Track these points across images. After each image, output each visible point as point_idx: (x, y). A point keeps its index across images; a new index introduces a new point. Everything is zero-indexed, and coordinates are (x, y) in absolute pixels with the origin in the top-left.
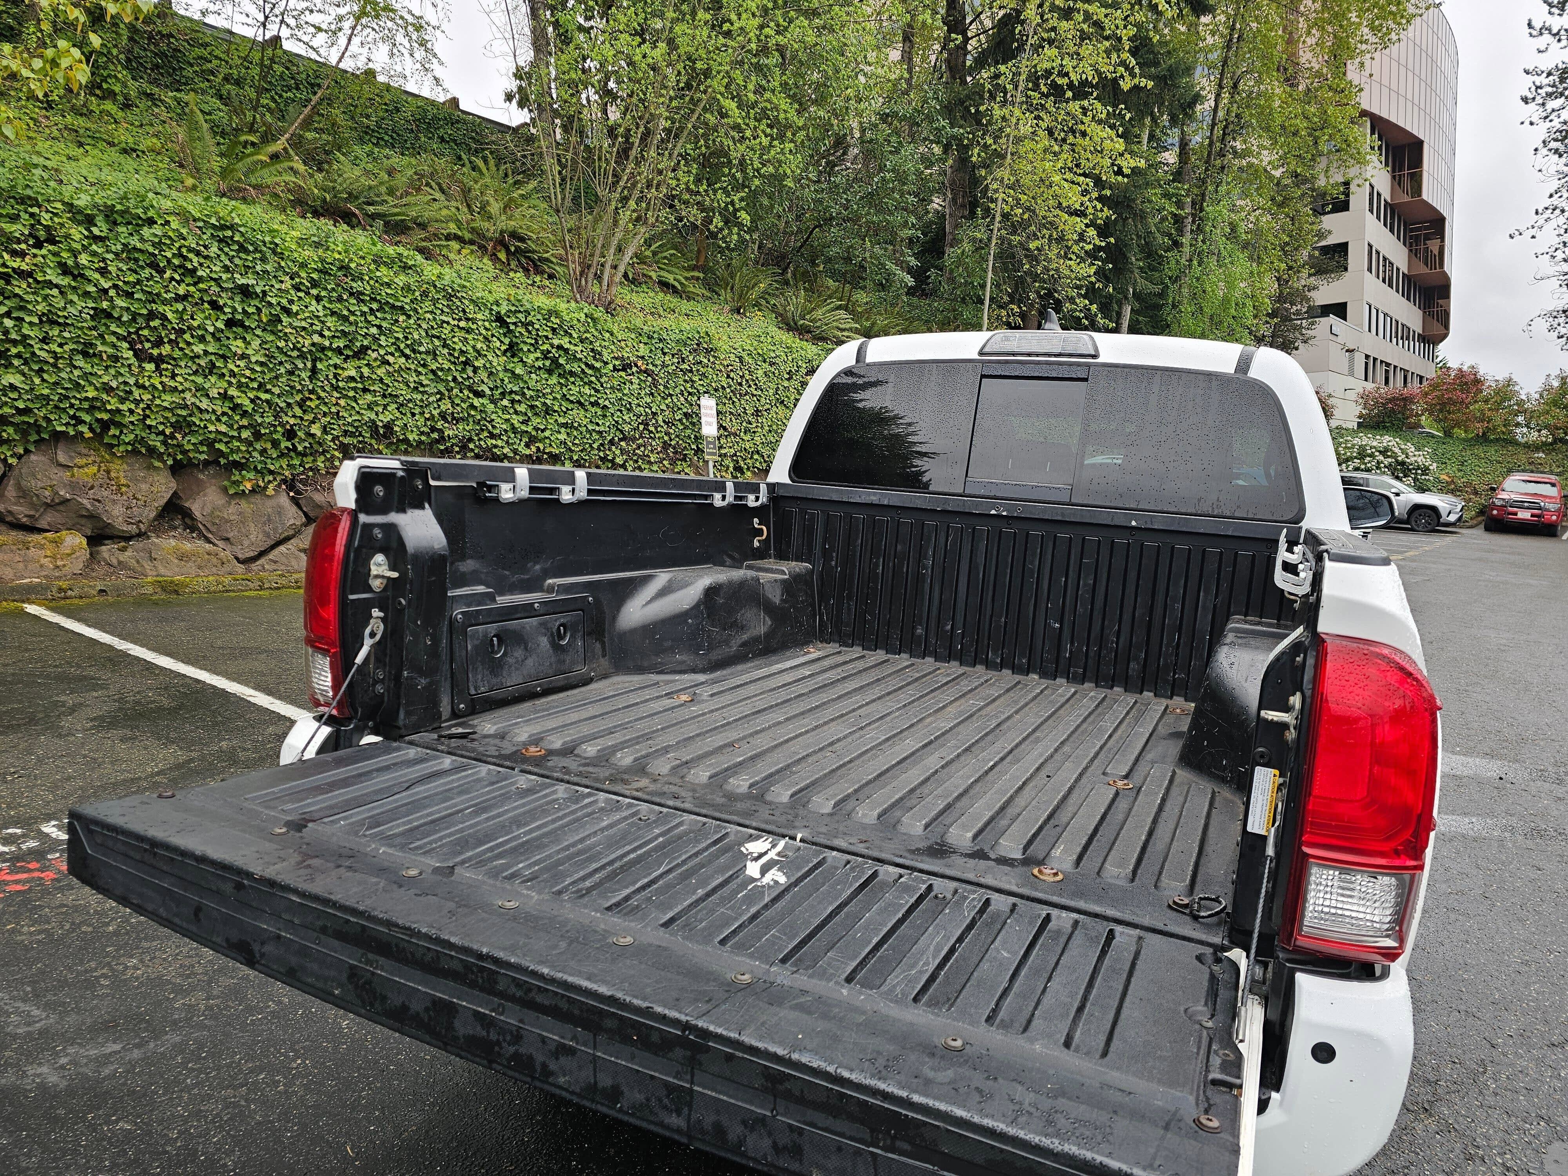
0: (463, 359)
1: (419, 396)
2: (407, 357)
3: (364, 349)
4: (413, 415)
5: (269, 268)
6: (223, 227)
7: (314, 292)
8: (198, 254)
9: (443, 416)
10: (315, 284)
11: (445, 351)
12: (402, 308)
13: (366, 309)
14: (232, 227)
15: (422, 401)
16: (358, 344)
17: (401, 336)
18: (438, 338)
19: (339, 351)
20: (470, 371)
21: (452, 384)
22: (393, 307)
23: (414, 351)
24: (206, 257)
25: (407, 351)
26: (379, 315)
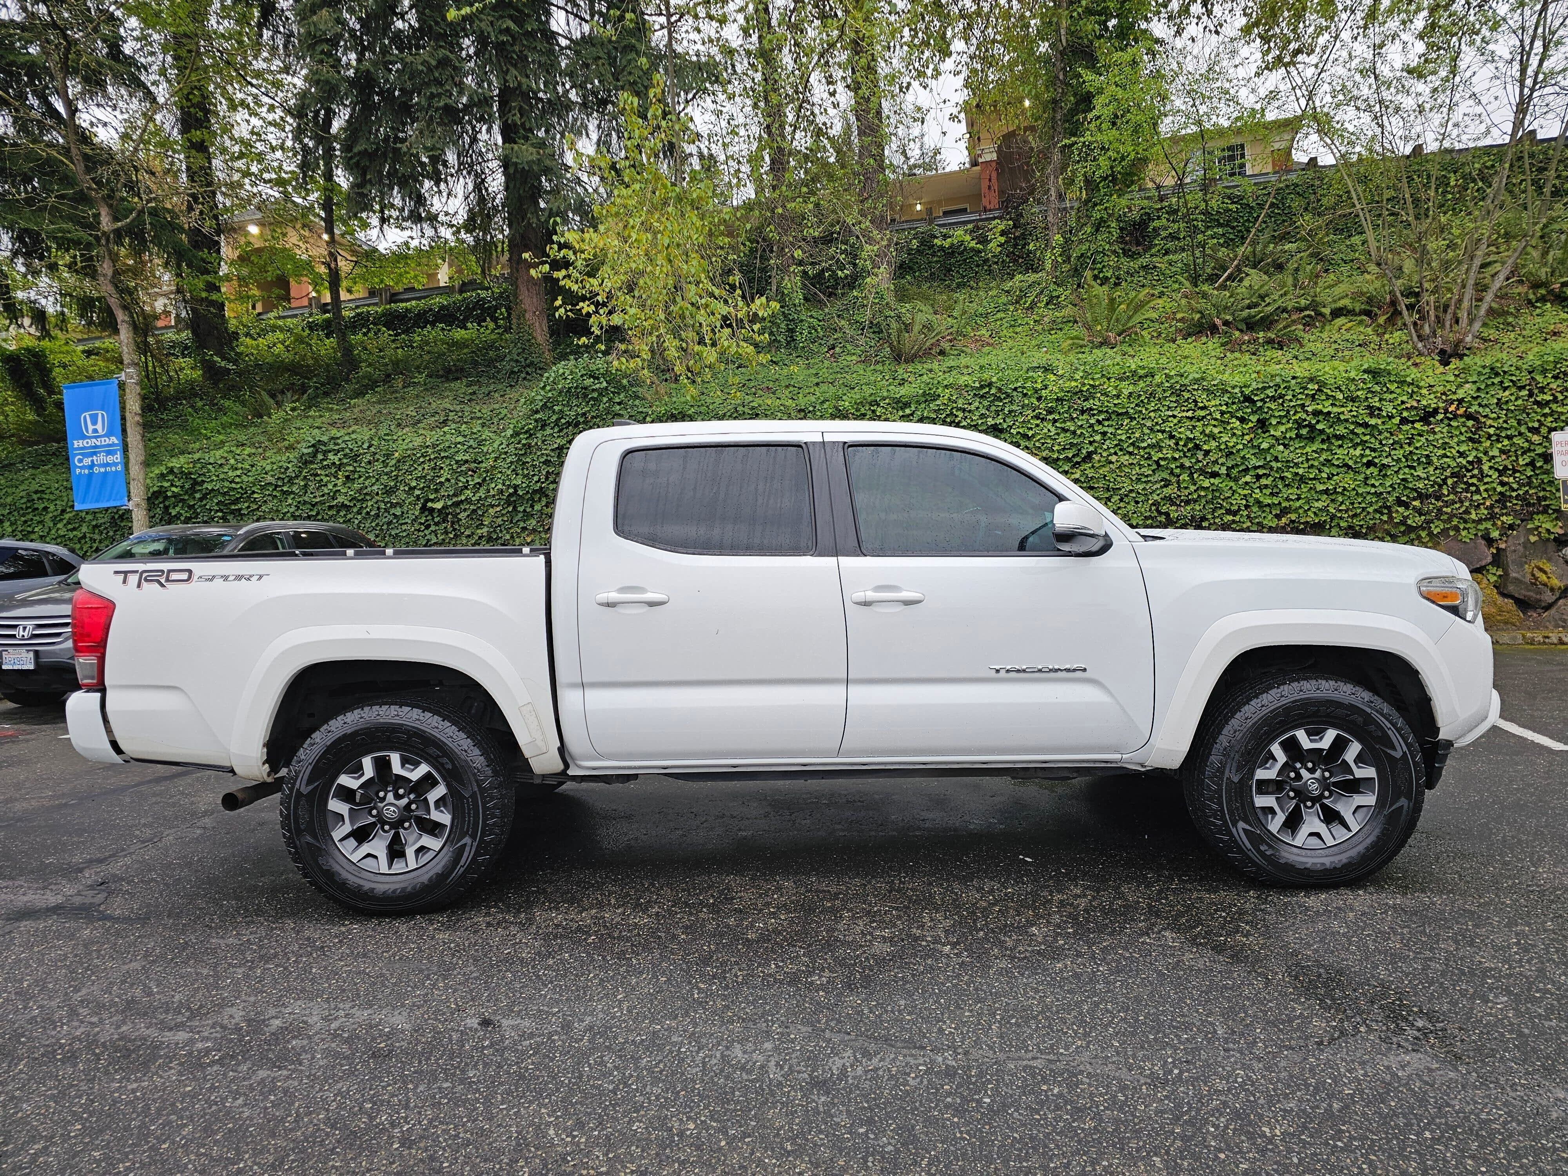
0: (1190, 445)
1: (1141, 487)
2: (1131, 453)
3: (1089, 455)
4: (1137, 502)
5: (1014, 408)
6: (982, 387)
7: (1051, 417)
8: (964, 410)
9: (1169, 499)
10: (1050, 412)
11: (1172, 443)
12: (1127, 412)
13: (1092, 421)
14: (990, 385)
15: (1144, 489)
16: (1084, 451)
17: (1123, 437)
18: (1163, 432)
19: (1068, 459)
20: (1200, 455)
21: (1178, 471)
22: (1119, 414)
23: (1139, 448)
24: (970, 411)
25: (1131, 449)
26: (1106, 423)
